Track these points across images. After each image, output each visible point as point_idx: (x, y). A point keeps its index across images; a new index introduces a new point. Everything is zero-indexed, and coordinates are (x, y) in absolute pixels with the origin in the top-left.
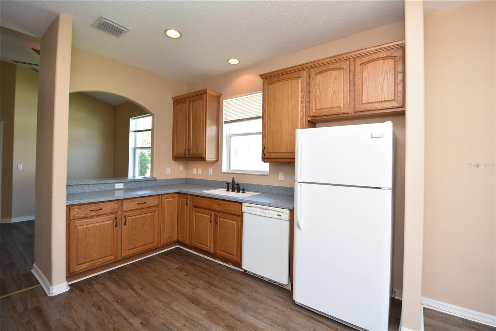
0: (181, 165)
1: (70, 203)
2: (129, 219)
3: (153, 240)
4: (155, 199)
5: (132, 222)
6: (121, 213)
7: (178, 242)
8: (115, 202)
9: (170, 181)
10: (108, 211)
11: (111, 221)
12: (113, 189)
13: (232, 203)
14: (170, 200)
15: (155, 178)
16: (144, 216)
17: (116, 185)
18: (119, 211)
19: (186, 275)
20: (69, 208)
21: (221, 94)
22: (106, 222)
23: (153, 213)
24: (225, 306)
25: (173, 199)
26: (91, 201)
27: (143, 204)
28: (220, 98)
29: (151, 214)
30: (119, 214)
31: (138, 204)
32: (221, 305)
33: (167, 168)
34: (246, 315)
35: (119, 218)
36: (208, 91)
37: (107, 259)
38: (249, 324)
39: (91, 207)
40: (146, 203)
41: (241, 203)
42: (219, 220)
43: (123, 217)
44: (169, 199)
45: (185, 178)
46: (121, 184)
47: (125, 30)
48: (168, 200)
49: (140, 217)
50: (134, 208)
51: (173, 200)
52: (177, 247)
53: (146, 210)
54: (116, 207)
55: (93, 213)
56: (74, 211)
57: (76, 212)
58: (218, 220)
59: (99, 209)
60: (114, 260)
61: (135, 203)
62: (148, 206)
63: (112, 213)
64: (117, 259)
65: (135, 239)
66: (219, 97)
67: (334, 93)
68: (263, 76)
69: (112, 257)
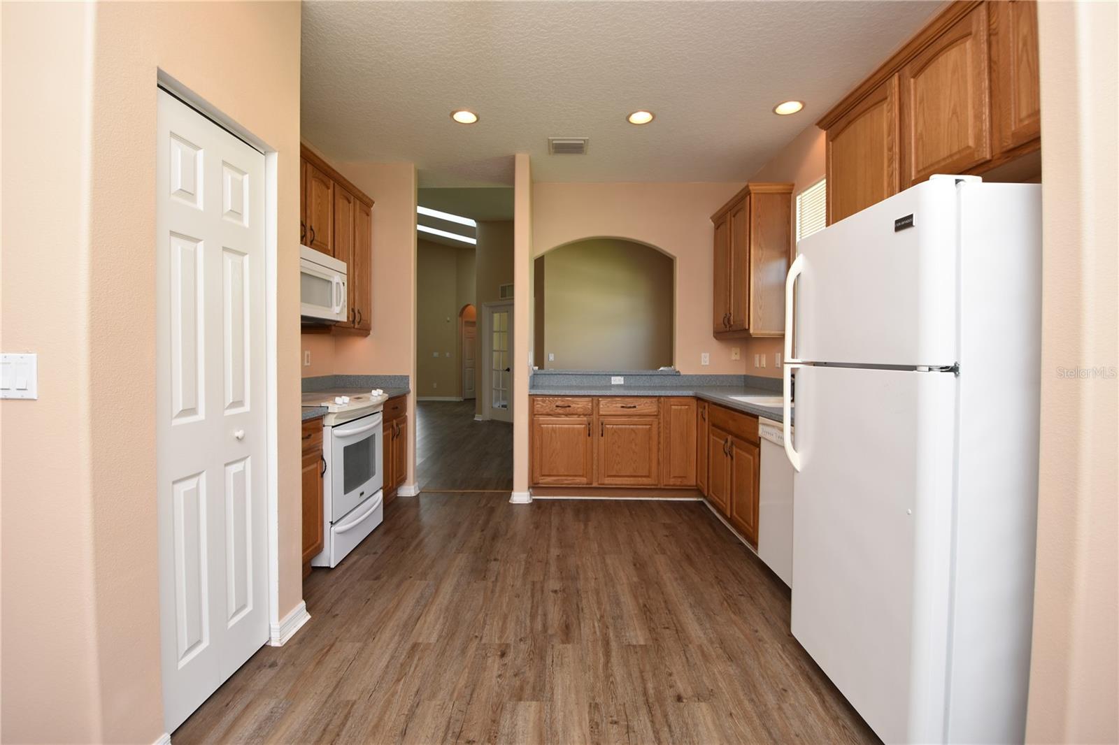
0: (733, 349)
1: (534, 392)
2: (608, 428)
3: (649, 471)
4: (652, 402)
5: (613, 434)
6: (598, 417)
7: (698, 491)
8: (587, 399)
9: (708, 379)
10: (579, 410)
11: (583, 426)
12: (608, 384)
13: (747, 417)
14: (681, 409)
15: (678, 372)
16: (632, 429)
17: (613, 378)
18: (594, 412)
19: (667, 536)
20: (532, 398)
21: (793, 185)
22: (576, 426)
23: (648, 427)
24: (673, 588)
25: (687, 407)
26: (557, 394)
27: (630, 407)
28: (791, 193)
29: (644, 427)
30: (595, 417)
31: (623, 407)
32: (668, 584)
33: (703, 354)
34: (689, 611)
35: (595, 423)
36: (751, 188)
37: (578, 480)
38: (679, 621)
39: (557, 401)
40: (635, 407)
41: (756, 417)
42: (736, 451)
43: (600, 424)
44: (679, 407)
45: (745, 376)
46: (619, 378)
47: (583, 142)
48: (676, 407)
49: (625, 429)
50: (613, 413)
51: (687, 409)
52: (702, 501)
53: (636, 419)
54: (590, 407)
55: (559, 411)
56: (538, 404)
57: (539, 405)
58: (734, 452)
59: (566, 405)
60: (587, 484)
61: (618, 405)
62: (639, 412)
63: (585, 415)
64: (591, 484)
65: (619, 463)
66: (788, 191)
67: (953, 113)
68: (825, 122)
69: (584, 480)
